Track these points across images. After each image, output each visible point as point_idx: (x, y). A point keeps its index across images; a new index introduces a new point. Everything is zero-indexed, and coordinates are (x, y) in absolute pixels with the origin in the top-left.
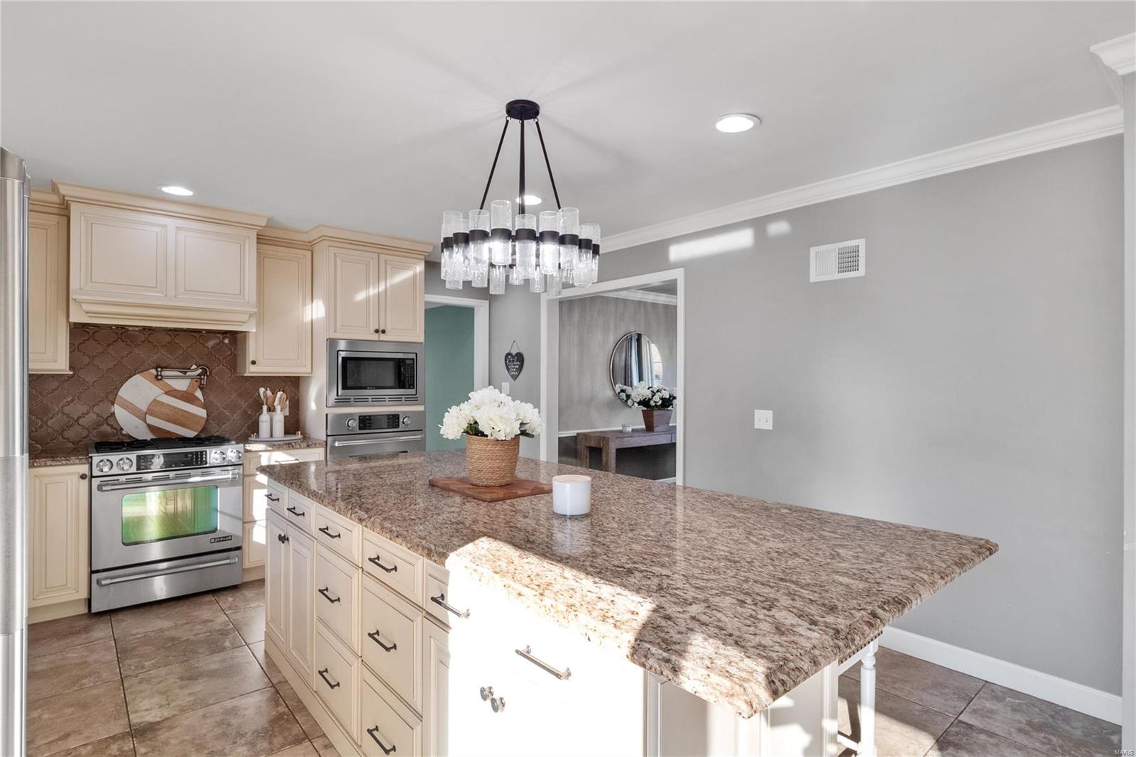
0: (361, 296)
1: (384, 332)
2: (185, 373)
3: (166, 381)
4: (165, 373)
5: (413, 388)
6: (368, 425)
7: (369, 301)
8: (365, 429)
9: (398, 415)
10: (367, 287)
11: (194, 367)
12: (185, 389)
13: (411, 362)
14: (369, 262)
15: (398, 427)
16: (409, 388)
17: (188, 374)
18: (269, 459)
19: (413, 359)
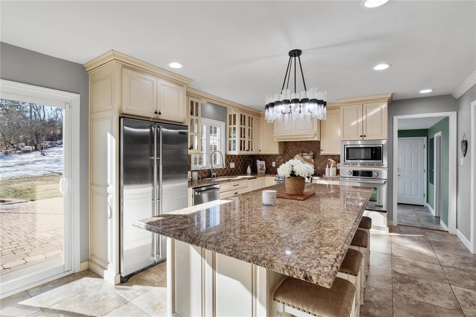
0: (354, 123)
1: (365, 136)
2: (309, 154)
3: (304, 156)
4: (304, 154)
5: (381, 160)
6: (357, 174)
7: (358, 124)
8: (356, 176)
9: (372, 172)
10: (357, 118)
11: (311, 152)
12: (309, 159)
13: (380, 148)
14: (358, 109)
15: (372, 177)
16: (379, 160)
17: (310, 154)
18: (319, 182)
19: (381, 147)
